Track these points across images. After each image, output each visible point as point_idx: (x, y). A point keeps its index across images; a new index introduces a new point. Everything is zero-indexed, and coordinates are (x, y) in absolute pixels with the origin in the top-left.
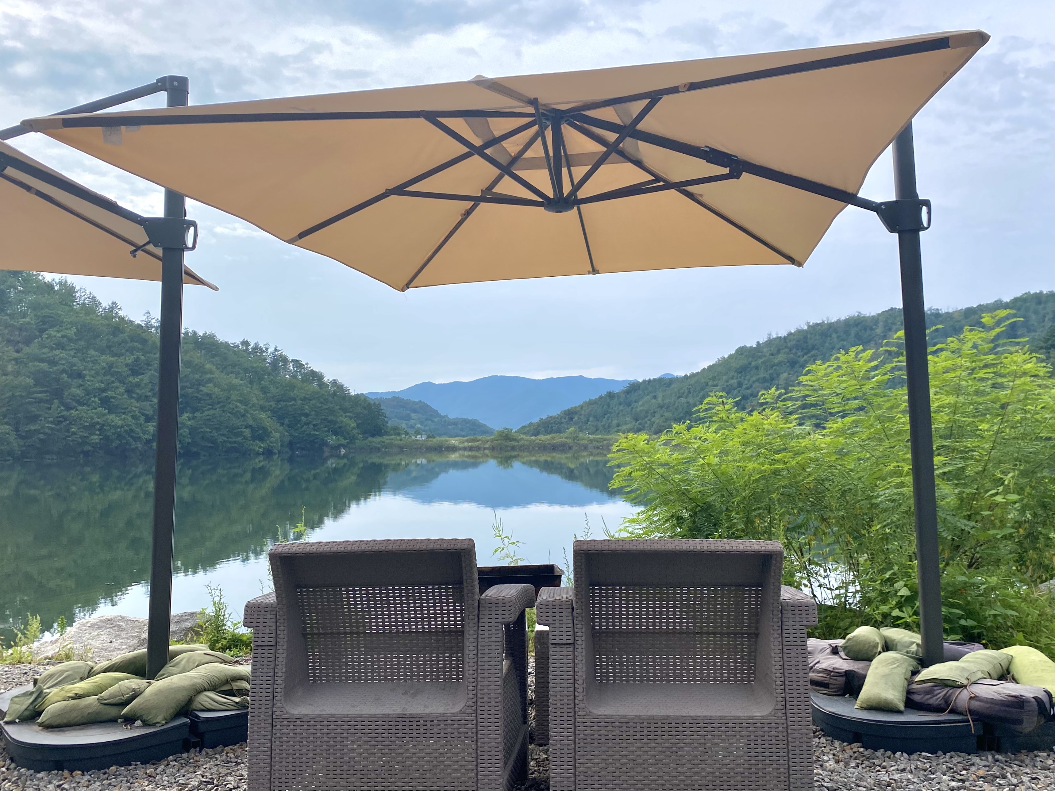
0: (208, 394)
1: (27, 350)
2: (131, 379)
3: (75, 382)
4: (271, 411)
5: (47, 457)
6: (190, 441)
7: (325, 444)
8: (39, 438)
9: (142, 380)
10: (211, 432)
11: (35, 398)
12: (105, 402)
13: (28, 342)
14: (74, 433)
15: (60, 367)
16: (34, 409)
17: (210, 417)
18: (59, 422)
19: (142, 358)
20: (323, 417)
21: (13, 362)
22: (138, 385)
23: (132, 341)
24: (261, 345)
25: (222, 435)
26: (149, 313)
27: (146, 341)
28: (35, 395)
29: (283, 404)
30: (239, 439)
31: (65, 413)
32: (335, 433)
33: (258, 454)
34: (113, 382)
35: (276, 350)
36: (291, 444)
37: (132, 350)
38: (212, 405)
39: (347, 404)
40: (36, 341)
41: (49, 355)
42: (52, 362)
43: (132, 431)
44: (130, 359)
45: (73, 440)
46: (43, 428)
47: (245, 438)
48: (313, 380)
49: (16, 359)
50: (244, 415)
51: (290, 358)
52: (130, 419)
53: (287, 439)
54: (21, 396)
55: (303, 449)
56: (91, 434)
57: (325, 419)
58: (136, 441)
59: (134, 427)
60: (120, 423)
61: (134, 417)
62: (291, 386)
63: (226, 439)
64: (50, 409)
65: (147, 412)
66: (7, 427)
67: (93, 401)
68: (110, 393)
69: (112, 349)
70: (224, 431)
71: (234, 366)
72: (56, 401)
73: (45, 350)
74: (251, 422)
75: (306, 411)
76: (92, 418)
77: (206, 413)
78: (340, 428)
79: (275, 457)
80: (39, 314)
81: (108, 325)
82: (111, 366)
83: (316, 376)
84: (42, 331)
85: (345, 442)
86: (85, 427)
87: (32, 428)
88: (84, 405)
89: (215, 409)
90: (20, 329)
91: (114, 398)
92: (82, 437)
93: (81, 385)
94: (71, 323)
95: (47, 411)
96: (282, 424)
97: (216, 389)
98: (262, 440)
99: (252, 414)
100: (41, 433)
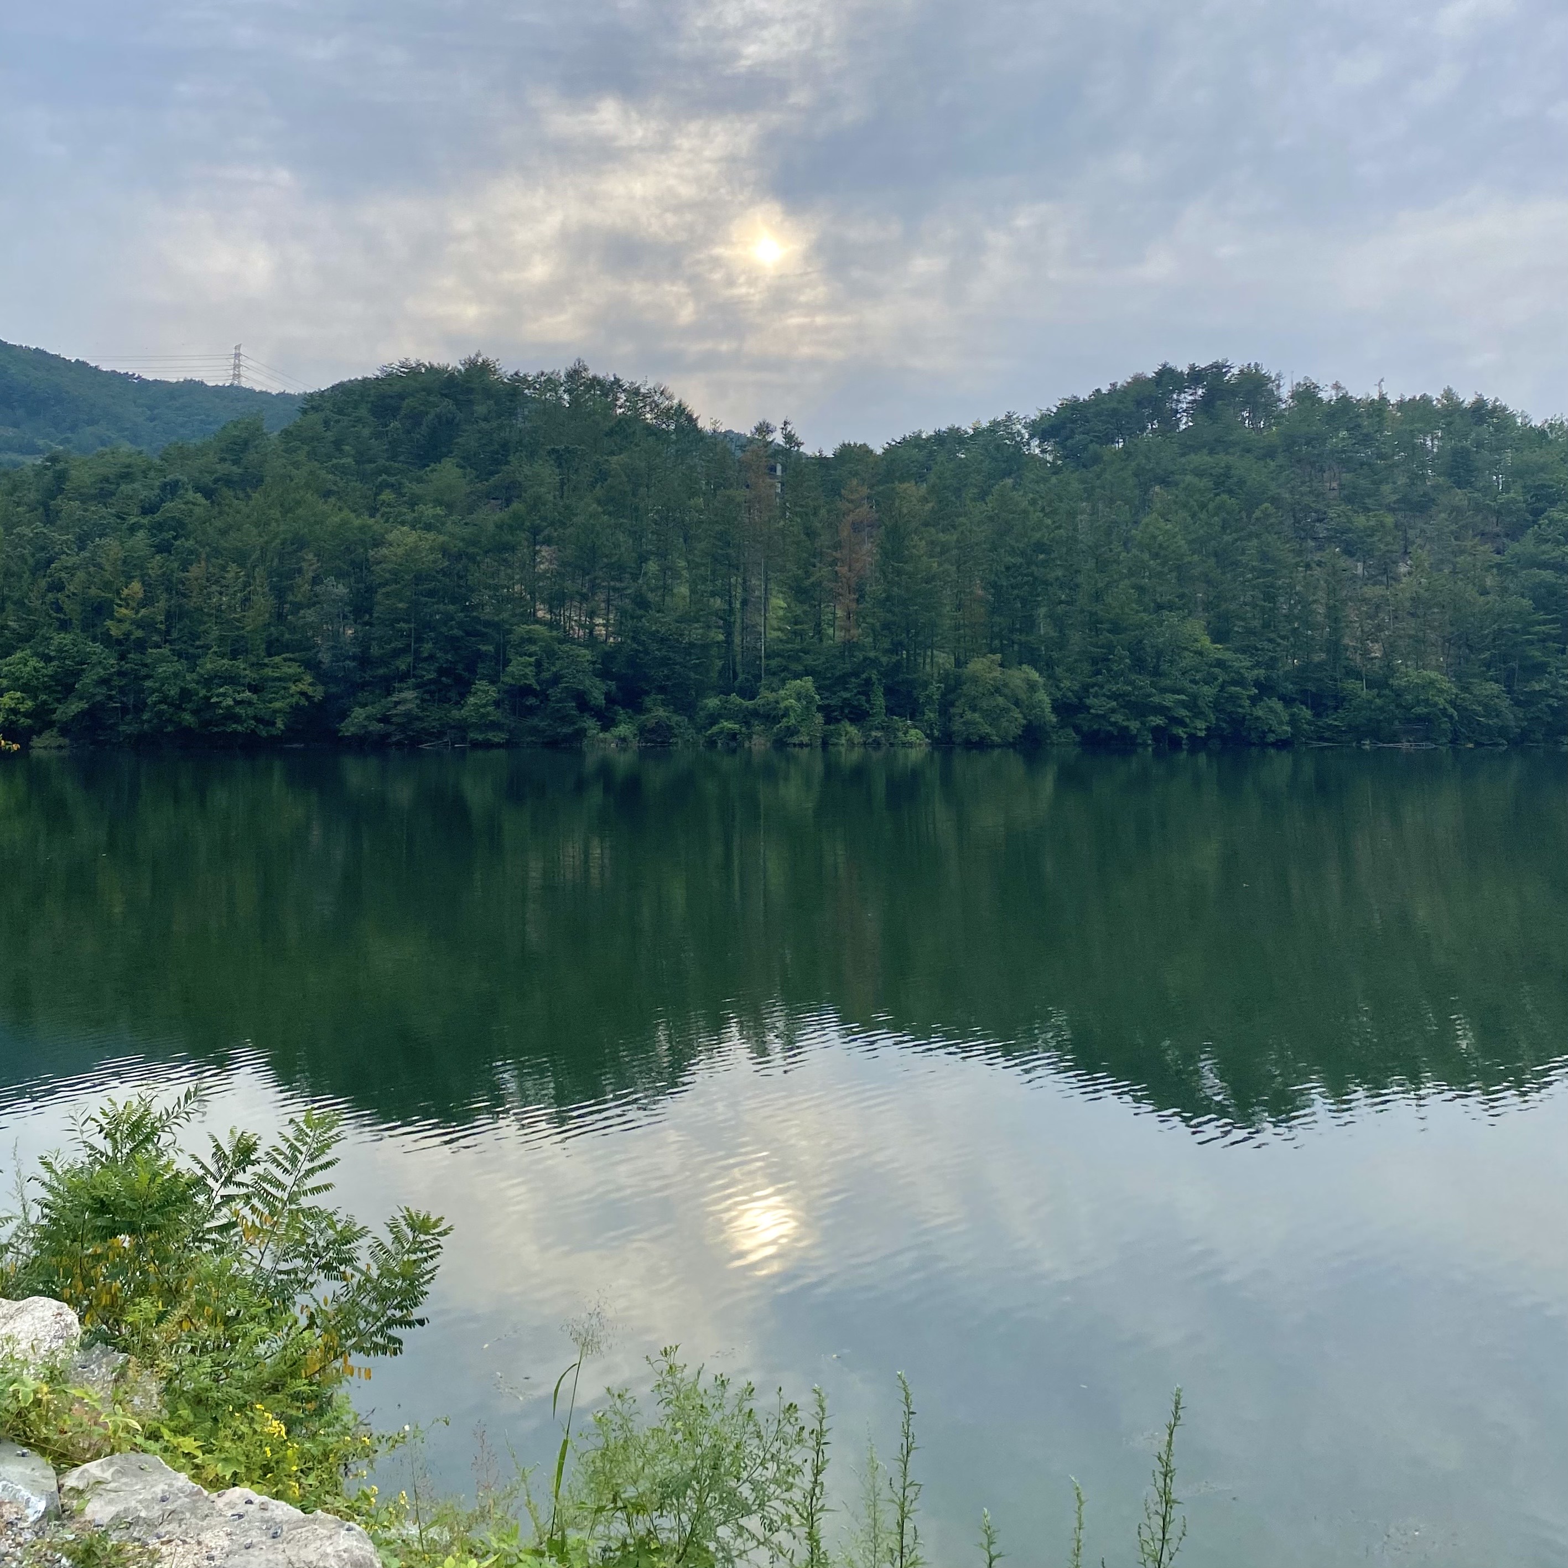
1: (1514, 548)
8: (1549, 706)
11: (1535, 634)
13: (1514, 533)
16: (1536, 653)
21: (1495, 570)
40: (1530, 531)
41: (1554, 554)
49: (1499, 566)
54: (1515, 631)
66: (1495, 686)
73: (1547, 546)
80: (1529, 482)
84: (1537, 513)
87: (1537, 688)
90: (1498, 513)
95: (1560, 656)
100: (1553, 697)
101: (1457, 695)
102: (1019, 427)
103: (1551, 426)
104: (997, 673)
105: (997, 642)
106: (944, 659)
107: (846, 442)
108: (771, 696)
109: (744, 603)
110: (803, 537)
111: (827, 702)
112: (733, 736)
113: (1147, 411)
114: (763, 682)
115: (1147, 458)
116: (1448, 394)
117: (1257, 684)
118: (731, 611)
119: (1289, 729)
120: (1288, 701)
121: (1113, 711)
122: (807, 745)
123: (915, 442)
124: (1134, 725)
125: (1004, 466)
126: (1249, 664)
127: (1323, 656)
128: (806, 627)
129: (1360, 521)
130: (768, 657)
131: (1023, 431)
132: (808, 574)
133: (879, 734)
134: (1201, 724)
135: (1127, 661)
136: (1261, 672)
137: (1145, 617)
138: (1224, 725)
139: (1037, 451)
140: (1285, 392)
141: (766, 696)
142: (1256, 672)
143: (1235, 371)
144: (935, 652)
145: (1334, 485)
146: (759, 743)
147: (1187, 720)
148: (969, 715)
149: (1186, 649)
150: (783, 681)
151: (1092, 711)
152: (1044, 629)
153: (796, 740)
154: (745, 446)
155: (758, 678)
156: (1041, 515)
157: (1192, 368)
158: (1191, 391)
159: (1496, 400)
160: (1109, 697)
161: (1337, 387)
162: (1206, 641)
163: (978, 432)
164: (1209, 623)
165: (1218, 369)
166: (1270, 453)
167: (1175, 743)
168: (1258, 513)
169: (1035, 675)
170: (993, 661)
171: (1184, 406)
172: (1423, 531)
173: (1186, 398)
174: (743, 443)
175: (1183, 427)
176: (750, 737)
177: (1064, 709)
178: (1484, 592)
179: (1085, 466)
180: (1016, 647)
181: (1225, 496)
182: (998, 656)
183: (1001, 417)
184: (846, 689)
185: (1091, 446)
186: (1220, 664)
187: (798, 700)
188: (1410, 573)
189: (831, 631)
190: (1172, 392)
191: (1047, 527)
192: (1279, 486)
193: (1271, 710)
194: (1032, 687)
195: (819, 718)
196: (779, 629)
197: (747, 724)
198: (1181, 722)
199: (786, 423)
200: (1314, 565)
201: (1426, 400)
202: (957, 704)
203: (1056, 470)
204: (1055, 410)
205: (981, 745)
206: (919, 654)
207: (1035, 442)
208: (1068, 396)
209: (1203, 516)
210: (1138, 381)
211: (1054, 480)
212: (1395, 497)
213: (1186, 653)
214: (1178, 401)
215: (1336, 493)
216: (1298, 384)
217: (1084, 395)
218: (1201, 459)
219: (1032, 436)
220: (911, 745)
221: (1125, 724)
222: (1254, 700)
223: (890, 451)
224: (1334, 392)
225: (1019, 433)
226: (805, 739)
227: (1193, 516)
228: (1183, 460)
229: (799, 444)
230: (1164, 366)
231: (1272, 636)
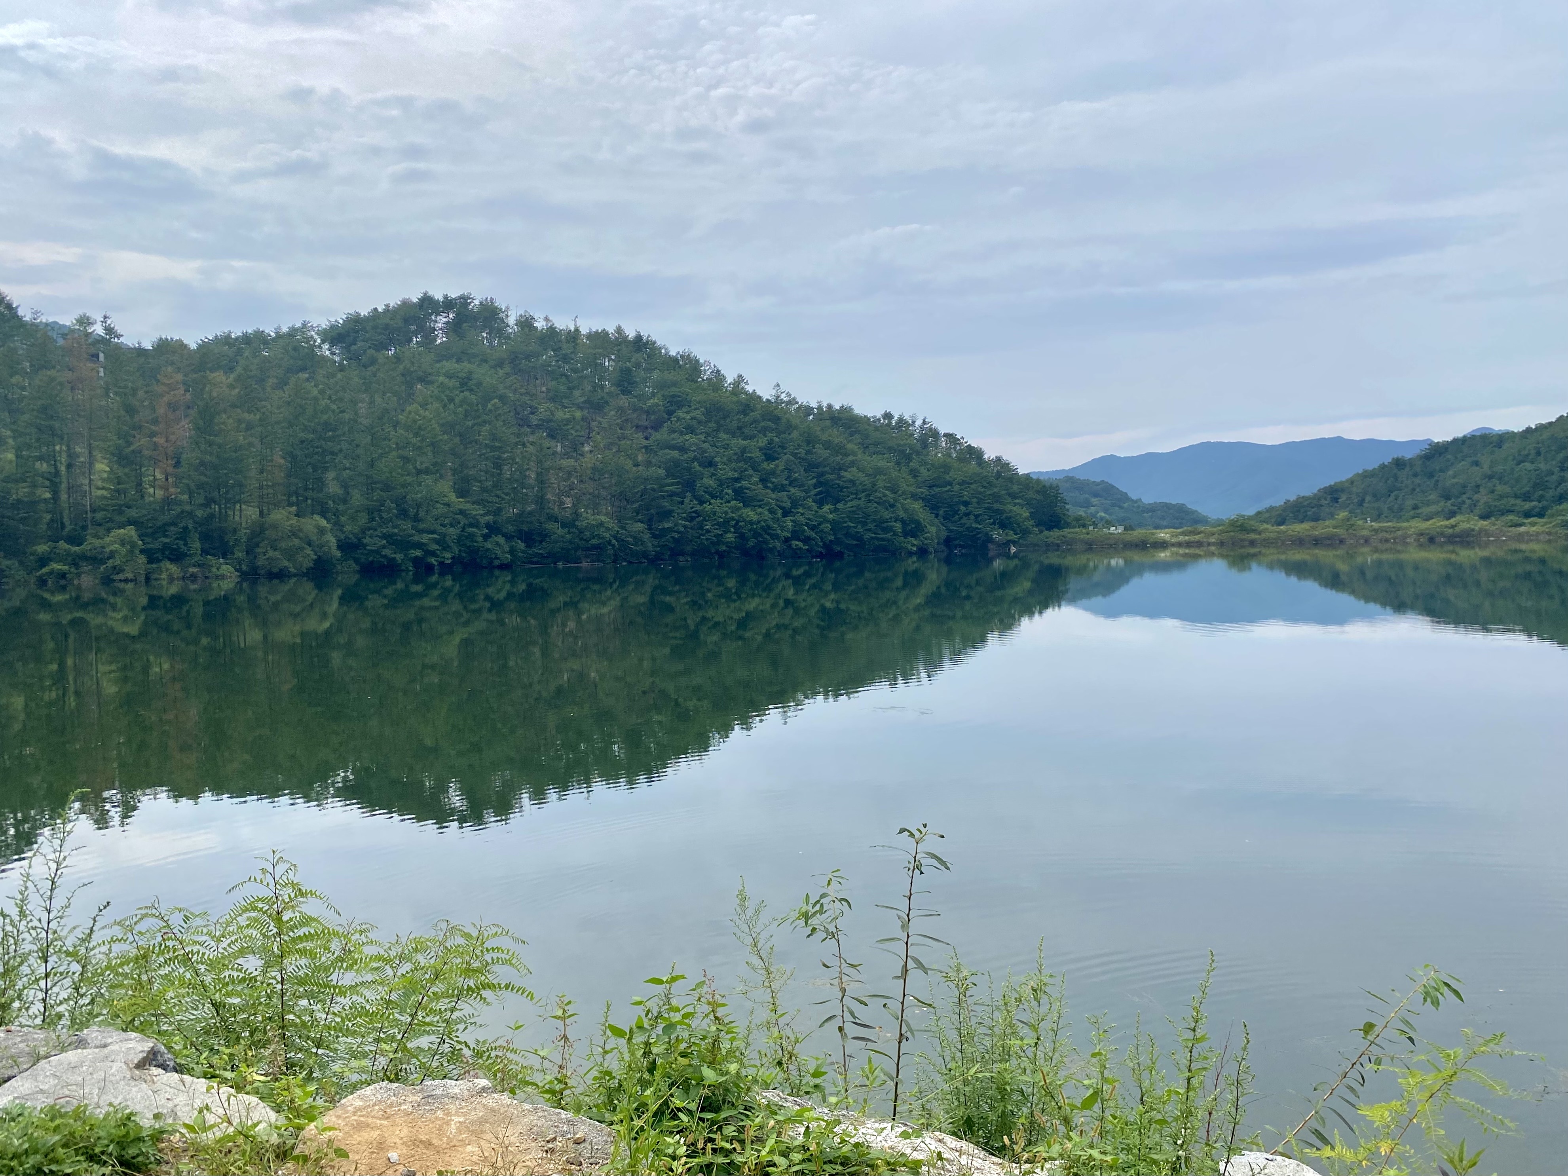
0: (851, 481)
1: (656, 436)
2: (765, 465)
3: (707, 472)
4: (923, 499)
5: (681, 558)
6: (832, 538)
7: (990, 540)
8: (672, 537)
9: (777, 466)
10: (855, 527)
11: (667, 491)
12: (739, 494)
13: (656, 427)
14: (708, 531)
15: (691, 455)
16: (666, 504)
17: (854, 509)
18: (692, 519)
19: (776, 439)
20: (986, 505)
21: (643, 450)
22: (773, 473)
23: (764, 420)
24: (907, 417)
25: (870, 530)
26: (778, 385)
27: (779, 419)
28: (667, 488)
29: (937, 490)
30: (889, 536)
31: (698, 508)
32: (1003, 526)
33: (911, 554)
34: (746, 470)
35: (924, 422)
36: (948, 541)
37: (764, 431)
38: (856, 494)
39: (1015, 488)
40: (666, 425)
41: (679, 441)
42: (682, 449)
43: (769, 527)
44: (762, 442)
45: (707, 539)
46: (676, 525)
47: (895, 534)
48: (971, 458)
49: (646, 447)
50: (892, 506)
51: (942, 431)
52: (766, 513)
53: (944, 534)
54: (653, 490)
55: (962, 547)
56: (725, 532)
57: (988, 508)
58: (773, 539)
59: (771, 523)
60: (755, 518)
61: (771, 511)
62: (946, 467)
63: (873, 535)
64: (682, 503)
65: (784, 505)
66: (641, 525)
67: (727, 493)
68: (744, 483)
69: (743, 430)
70: (871, 526)
71: (876, 444)
72: (688, 494)
73: (675, 435)
74: (902, 514)
75: (966, 498)
76: (726, 513)
77: (850, 504)
78: (1008, 518)
79: (932, 557)
80: (666, 393)
81: (738, 402)
82: (744, 450)
83: (974, 454)
84: (670, 413)
85: (1015, 537)
86: (718, 524)
87: (666, 526)
88: (717, 497)
89: (860, 499)
90: (648, 413)
91: (747, 488)
92: (716, 536)
93: (713, 475)
94: (699, 402)
95: (680, 506)
96: (937, 516)
97: (860, 474)
98: (914, 536)
99: (902, 504)
100: (675, 531)
101: (618, 531)
102: (313, 333)
103: (682, 356)
104: (294, 521)
105: (294, 498)
106: (251, 512)
107: (164, 337)
108: (97, 543)
109: (69, 466)
110: (123, 413)
111: (149, 546)
112: (63, 575)
113: (413, 328)
114: (89, 531)
115: (413, 363)
116: (619, 330)
117: (488, 526)
118: (57, 473)
119: (509, 556)
120: (508, 537)
121: (384, 547)
122: (131, 581)
123: (226, 340)
124: (399, 557)
125: (300, 363)
126: (482, 512)
127: (533, 506)
128: (127, 486)
129: (560, 415)
130: (94, 511)
131: (316, 337)
132: (129, 444)
133: (195, 570)
134: (448, 555)
135: (395, 511)
136: (490, 518)
137: (409, 479)
138: (464, 555)
139: (327, 353)
140: (511, 321)
141: (91, 543)
142: (487, 518)
143: (477, 302)
144: (243, 507)
145: (544, 389)
146: (87, 581)
147: (438, 552)
148: (271, 553)
149: (437, 502)
150: (109, 530)
151: (368, 548)
152: (333, 488)
153: (121, 576)
154: (66, 335)
155: (84, 528)
156: (329, 402)
157: (446, 297)
158: (445, 315)
159: (649, 336)
160: (379, 537)
161: (546, 319)
162: (453, 497)
163: (279, 336)
164: (455, 484)
165: (464, 300)
166: (500, 364)
167: (430, 568)
168: (489, 406)
169: (323, 522)
170: (289, 513)
171: (440, 325)
172: (600, 423)
173: (441, 321)
174: (66, 333)
175: (439, 341)
176: (79, 575)
177: (348, 547)
178: (637, 465)
179: (364, 366)
180: (309, 502)
181: (467, 393)
182: (294, 508)
183: (298, 325)
184: (166, 536)
185: (368, 351)
186: (462, 512)
187: (123, 544)
188: (591, 452)
189: (151, 490)
190: (431, 314)
191: (333, 411)
192: (506, 388)
193: (497, 544)
194: (322, 531)
195: (142, 559)
196: (103, 488)
197: (75, 564)
198: (433, 554)
199: (105, 317)
200: (528, 445)
201: (605, 333)
202: (261, 545)
203: (342, 368)
204: (341, 322)
205: (281, 575)
206: (229, 508)
207: (326, 346)
208: (352, 312)
209: (452, 406)
210: (406, 304)
211: (339, 375)
212: (582, 399)
213: (438, 505)
214: (436, 322)
215: (544, 394)
216: (521, 315)
217: (364, 312)
218: (449, 365)
219: (323, 342)
220: (223, 577)
221: (393, 556)
222: (486, 537)
223: (204, 347)
224: (544, 323)
225: (312, 337)
226: (130, 576)
227: (445, 406)
228: (438, 365)
229: (119, 336)
230: (425, 294)
231: (499, 492)
